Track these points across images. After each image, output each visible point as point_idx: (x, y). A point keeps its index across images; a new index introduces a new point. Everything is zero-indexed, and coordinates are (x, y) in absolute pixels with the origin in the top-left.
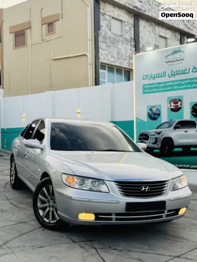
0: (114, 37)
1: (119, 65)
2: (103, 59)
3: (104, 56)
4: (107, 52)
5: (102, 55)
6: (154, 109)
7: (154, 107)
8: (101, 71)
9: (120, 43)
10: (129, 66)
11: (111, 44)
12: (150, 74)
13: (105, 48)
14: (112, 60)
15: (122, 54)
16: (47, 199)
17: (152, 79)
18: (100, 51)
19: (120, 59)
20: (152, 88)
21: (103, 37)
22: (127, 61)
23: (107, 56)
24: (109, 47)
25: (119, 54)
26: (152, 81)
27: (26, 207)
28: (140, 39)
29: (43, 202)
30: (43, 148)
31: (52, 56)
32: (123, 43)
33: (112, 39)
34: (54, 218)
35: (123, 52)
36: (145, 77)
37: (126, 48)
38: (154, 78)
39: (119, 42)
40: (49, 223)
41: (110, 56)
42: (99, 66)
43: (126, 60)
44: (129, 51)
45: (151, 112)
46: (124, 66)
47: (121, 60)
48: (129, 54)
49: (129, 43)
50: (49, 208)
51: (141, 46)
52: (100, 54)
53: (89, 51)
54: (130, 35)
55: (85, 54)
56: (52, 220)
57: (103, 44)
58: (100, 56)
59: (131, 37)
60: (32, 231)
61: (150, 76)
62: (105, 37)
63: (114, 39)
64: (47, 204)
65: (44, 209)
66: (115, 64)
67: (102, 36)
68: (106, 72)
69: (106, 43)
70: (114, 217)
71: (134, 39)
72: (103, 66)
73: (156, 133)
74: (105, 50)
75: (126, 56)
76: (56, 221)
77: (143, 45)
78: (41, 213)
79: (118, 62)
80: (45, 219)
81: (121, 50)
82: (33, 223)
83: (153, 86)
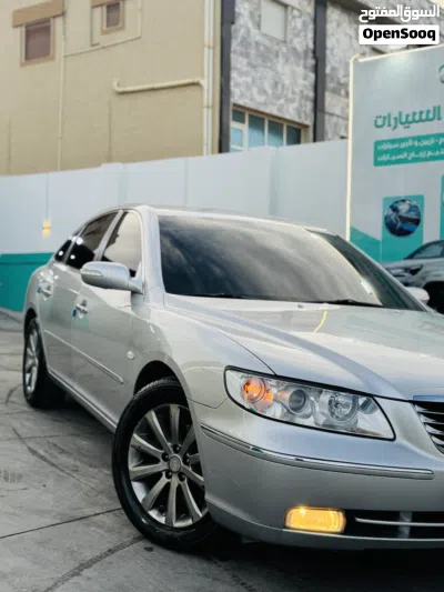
0: (267, 43)
1: (275, 113)
2: (238, 96)
3: (243, 89)
4: (249, 79)
5: (237, 85)
6: (404, 208)
7: (403, 201)
8: (234, 125)
9: (281, 60)
10: (300, 117)
11: (260, 61)
12: (395, 114)
13: (245, 69)
14: (261, 99)
15: (283, 86)
16: (161, 448)
17: (400, 127)
18: (234, 75)
19: (279, 98)
20: (400, 151)
21: (242, 42)
22: (296, 105)
23: (249, 88)
24: (254, 67)
25: (276, 84)
26: (401, 132)
27: (78, 463)
28: (328, 52)
29: (146, 458)
30: (140, 288)
31: (115, 84)
32: (287, 61)
33: (262, 48)
34: (183, 510)
35: (287, 82)
36: (383, 121)
37: (293, 74)
38: (407, 123)
39: (277, 56)
40: (168, 526)
41: (255, 90)
42: (229, 111)
43: (292, 101)
44: (301, 82)
45: (393, 216)
46: (288, 117)
47: (282, 101)
48: (300, 88)
49: (302, 62)
50: (168, 477)
51: (328, 70)
52: (232, 83)
53: (206, 74)
54: (304, 41)
55: (195, 80)
56: (178, 518)
57: (240, 59)
58: (233, 88)
59: (307, 46)
60: (111, 551)
61: (395, 119)
62: (245, 43)
63: (267, 49)
64: (162, 466)
65: (149, 481)
66: (267, 111)
67: (239, 40)
68: (245, 127)
69: (247, 55)
70: (406, 523)
71: (314, 52)
72: (239, 113)
73: (406, 269)
74: (246, 74)
75: (293, 93)
76: (190, 522)
77: (333, 69)
78: (139, 490)
79: (274, 105)
80: (153, 514)
81: (283, 77)
82: (108, 520)
83: (403, 145)
